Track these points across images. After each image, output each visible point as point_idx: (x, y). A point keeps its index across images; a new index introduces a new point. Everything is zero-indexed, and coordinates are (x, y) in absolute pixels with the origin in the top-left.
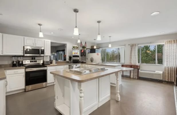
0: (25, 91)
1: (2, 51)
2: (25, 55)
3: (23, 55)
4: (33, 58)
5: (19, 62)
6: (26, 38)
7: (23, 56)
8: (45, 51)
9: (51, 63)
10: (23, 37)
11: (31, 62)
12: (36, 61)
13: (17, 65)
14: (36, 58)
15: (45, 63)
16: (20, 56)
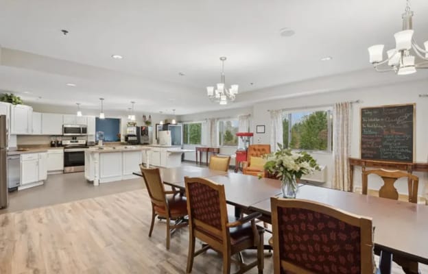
0: (64, 173)
1: (41, 131)
2: (65, 134)
3: (61, 134)
4: (74, 138)
5: (58, 142)
6: (65, 115)
7: (62, 136)
8: (88, 130)
9: (97, 144)
10: (61, 115)
11: (71, 142)
12: (77, 142)
13: (56, 145)
14: (77, 138)
15: (88, 144)
16: (59, 136)
